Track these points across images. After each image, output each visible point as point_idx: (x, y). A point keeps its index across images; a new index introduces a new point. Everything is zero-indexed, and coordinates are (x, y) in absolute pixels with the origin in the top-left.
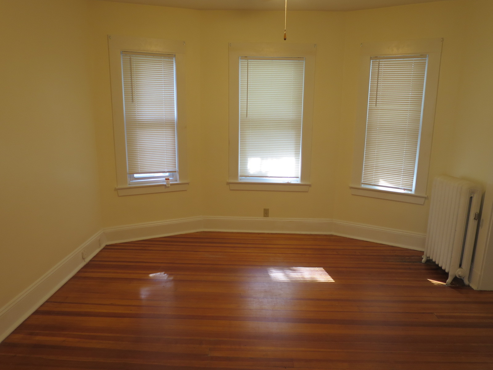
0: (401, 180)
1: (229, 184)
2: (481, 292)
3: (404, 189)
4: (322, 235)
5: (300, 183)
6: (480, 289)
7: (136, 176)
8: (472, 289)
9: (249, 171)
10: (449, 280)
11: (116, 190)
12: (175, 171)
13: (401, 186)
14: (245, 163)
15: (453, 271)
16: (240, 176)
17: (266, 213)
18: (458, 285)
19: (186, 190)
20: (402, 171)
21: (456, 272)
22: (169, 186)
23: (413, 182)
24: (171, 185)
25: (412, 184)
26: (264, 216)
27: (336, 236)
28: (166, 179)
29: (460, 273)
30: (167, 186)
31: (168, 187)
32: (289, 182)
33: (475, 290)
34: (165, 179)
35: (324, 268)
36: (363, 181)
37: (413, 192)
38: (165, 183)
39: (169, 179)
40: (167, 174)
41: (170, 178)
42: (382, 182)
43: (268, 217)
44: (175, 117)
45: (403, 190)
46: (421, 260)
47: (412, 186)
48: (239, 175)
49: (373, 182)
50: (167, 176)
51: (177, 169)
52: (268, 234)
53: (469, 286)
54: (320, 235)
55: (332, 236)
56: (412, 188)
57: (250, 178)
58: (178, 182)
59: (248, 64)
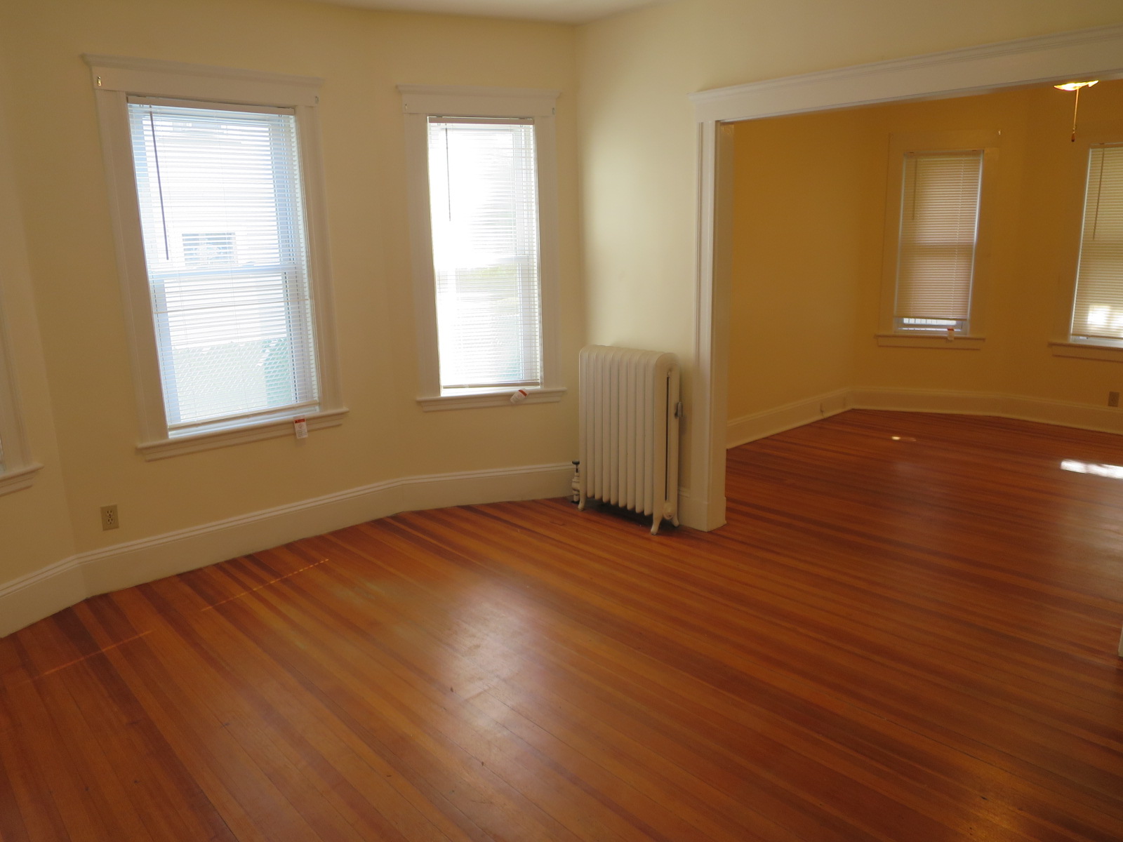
1: (1051, 345)
7: (906, 321)
9: (1088, 327)
11: (877, 337)
12: (965, 320)
14: (1083, 313)
16: (1073, 335)
17: (1113, 400)
19: (979, 349)
22: (953, 339)
24: (955, 339)
26: (1109, 405)
28: (949, 330)
30: (949, 339)
31: (951, 341)
38: (946, 335)
39: (953, 330)
40: (953, 323)
41: (946, 330)
43: (1116, 406)
44: (973, 240)
48: (1071, 332)
50: (952, 325)
51: (968, 317)
58: (968, 336)
59: (1103, 154)
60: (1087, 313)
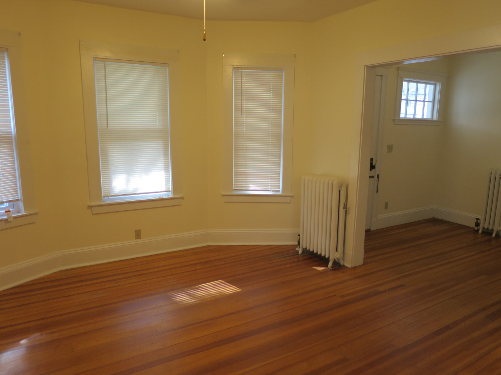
0: (270, 183)
1: (90, 207)
2: (354, 268)
3: (273, 191)
4: (199, 247)
5: (172, 197)
6: (353, 266)
8: (347, 267)
9: (114, 190)
10: (330, 264)
12: (18, 200)
13: (270, 188)
14: (109, 181)
15: (333, 256)
16: (104, 197)
17: (138, 234)
18: (336, 267)
19: (34, 223)
20: (269, 175)
21: (335, 256)
22: (12, 219)
23: (279, 184)
24: (15, 218)
25: (279, 185)
26: (136, 238)
27: (213, 246)
28: (6, 212)
29: (338, 256)
30: (9, 220)
31: (10, 222)
32: (161, 197)
33: (350, 268)
34: (4, 211)
35: (223, 279)
36: (234, 188)
37: (280, 193)
38: (6, 217)
39: (9, 211)
40: (6, 205)
41: (11, 210)
42: (252, 187)
43: (141, 238)
44: (11, 129)
45: (271, 192)
46: (298, 253)
47: (279, 187)
48: (103, 195)
49: (244, 187)
50: (6, 207)
51: (20, 197)
52: (143, 257)
53: (344, 266)
54: (197, 248)
55: (209, 246)
56: (279, 189)
57: (116, 197)
58: (23, 213)
59: (105, 66)
60: (111, 180)
